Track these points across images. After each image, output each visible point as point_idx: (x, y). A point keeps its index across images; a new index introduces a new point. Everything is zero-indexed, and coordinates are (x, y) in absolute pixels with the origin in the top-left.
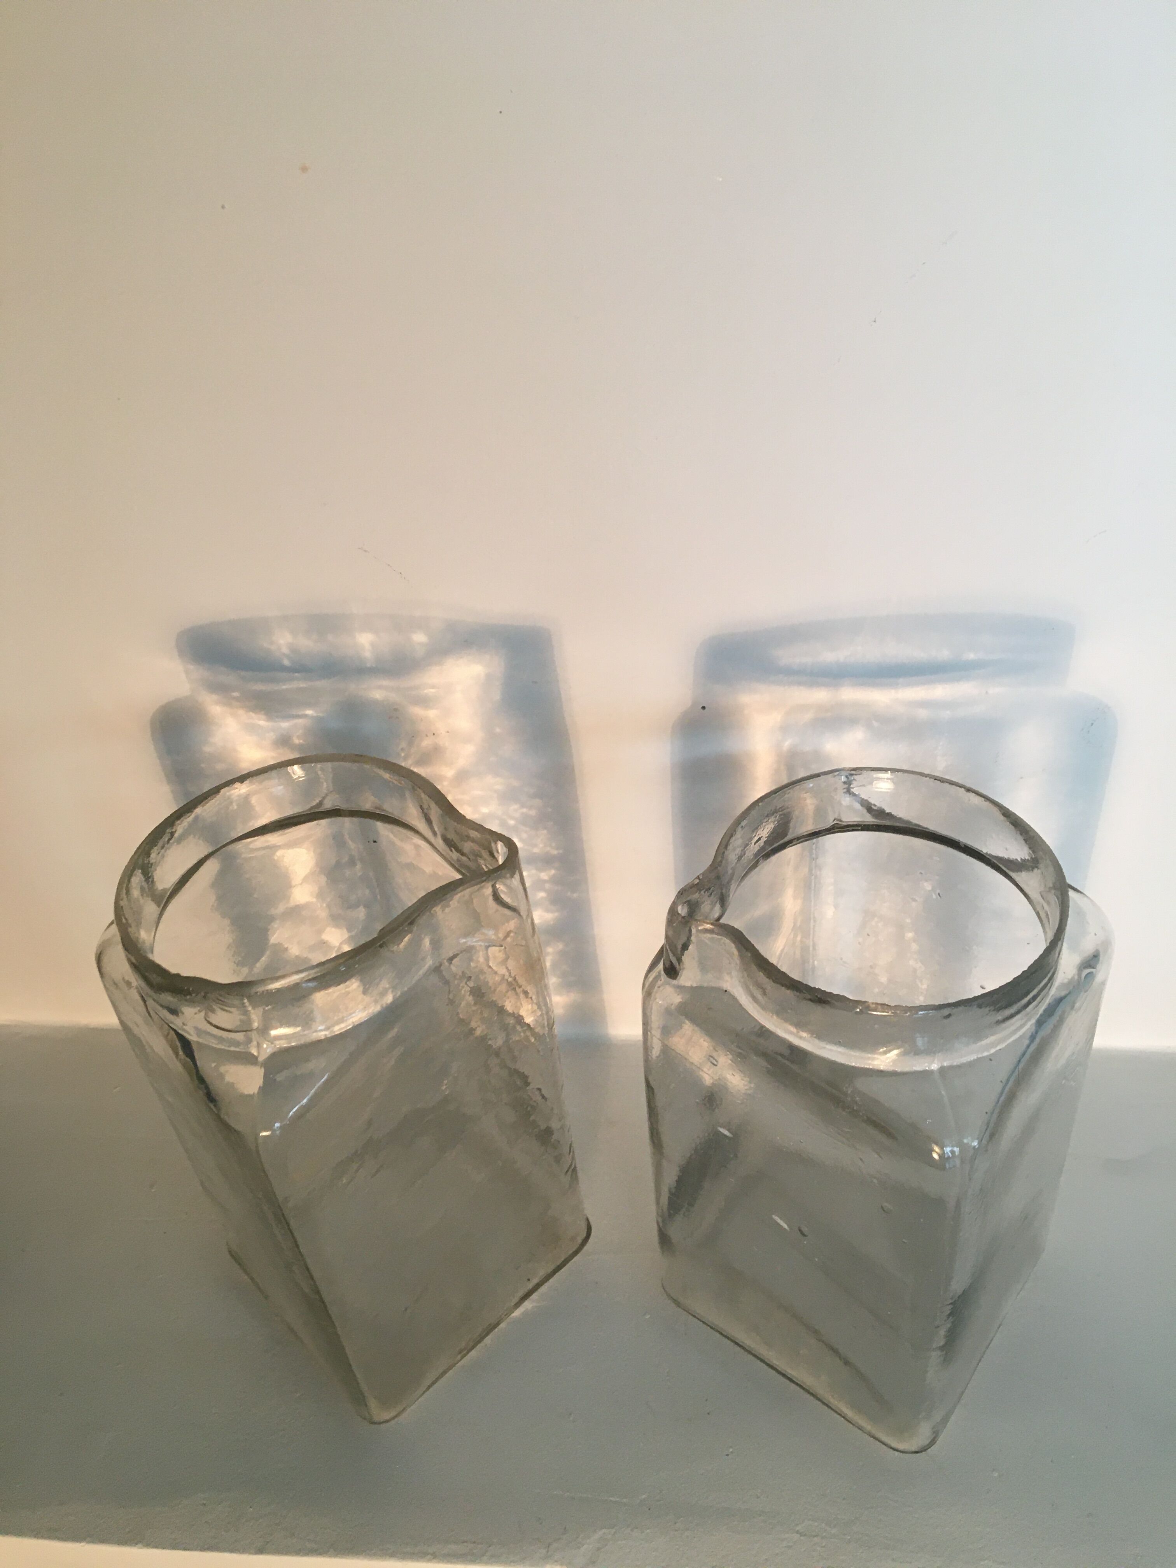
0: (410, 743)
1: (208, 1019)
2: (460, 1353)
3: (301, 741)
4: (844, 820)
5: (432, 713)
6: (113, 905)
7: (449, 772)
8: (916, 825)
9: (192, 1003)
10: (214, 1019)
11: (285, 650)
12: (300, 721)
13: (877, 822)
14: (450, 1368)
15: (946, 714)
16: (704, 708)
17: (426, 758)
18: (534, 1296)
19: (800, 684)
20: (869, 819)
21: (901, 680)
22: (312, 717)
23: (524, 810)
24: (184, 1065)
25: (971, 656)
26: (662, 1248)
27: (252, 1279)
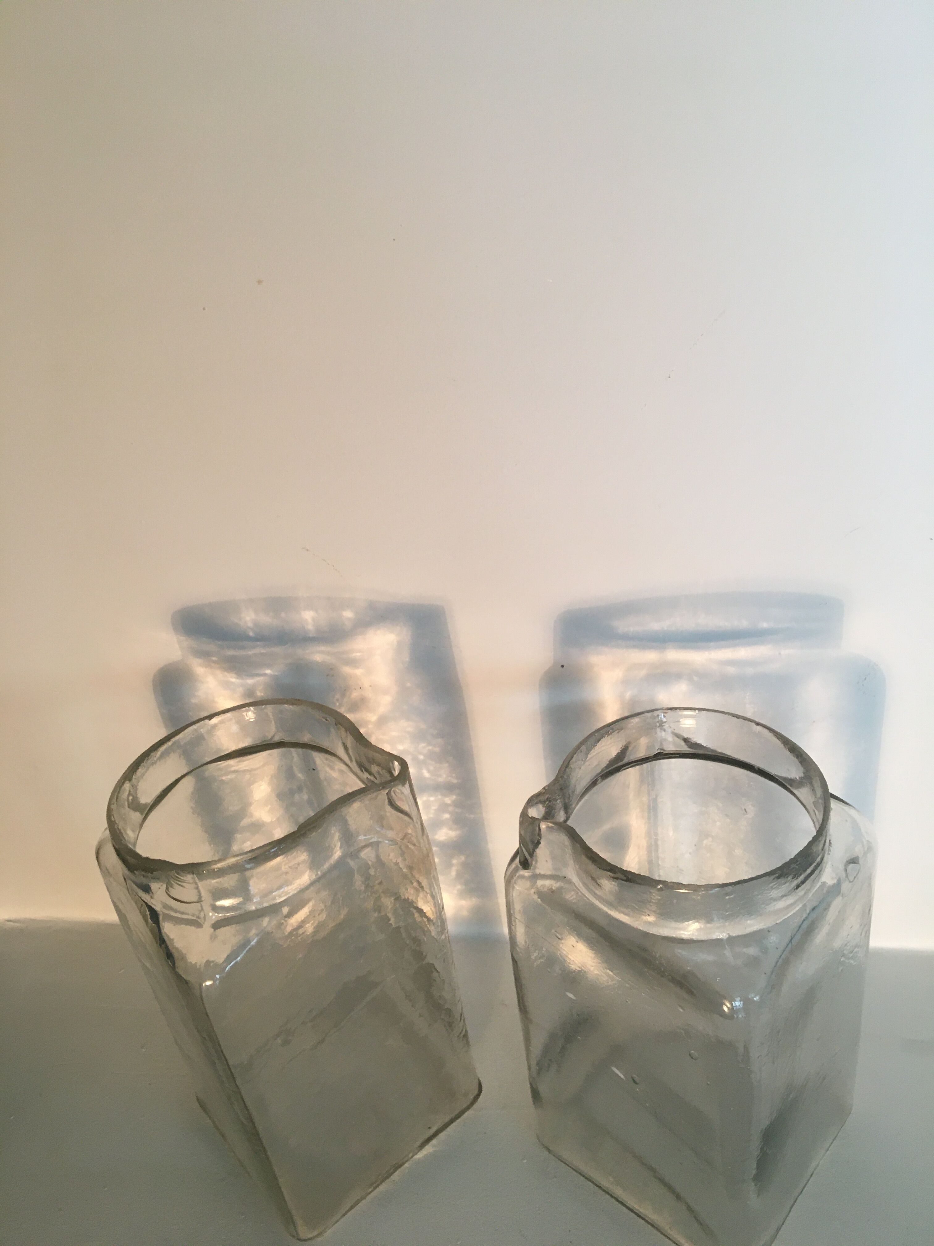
0: (343, 695)
1: (168, 893)
2: (371, 1185)
3: (262, 694)
4: (666, 749)
5: (358, 672)
6: (106, 808)
7: (373, 718)
8: (720, 753)
9: (157, 879)
10: (173, 893)
11: (250, 625)
12: (261, 679)
13: (691, 751)
14: (363, 1198)
15: (750, 671)
16: (563, 666)
17: (355, 706)
18: (434, 1142)
19: (635, 647)
20: (685, 749)
21: (712, 644)
22: (271, 676)
23: (430, 748)
24: (152, 931)
25: (765, 625)
26: (534, 1104)
27: (214, 1122)
